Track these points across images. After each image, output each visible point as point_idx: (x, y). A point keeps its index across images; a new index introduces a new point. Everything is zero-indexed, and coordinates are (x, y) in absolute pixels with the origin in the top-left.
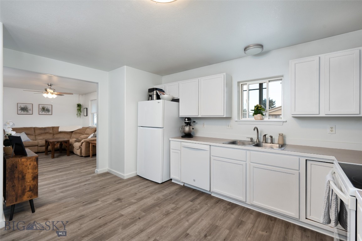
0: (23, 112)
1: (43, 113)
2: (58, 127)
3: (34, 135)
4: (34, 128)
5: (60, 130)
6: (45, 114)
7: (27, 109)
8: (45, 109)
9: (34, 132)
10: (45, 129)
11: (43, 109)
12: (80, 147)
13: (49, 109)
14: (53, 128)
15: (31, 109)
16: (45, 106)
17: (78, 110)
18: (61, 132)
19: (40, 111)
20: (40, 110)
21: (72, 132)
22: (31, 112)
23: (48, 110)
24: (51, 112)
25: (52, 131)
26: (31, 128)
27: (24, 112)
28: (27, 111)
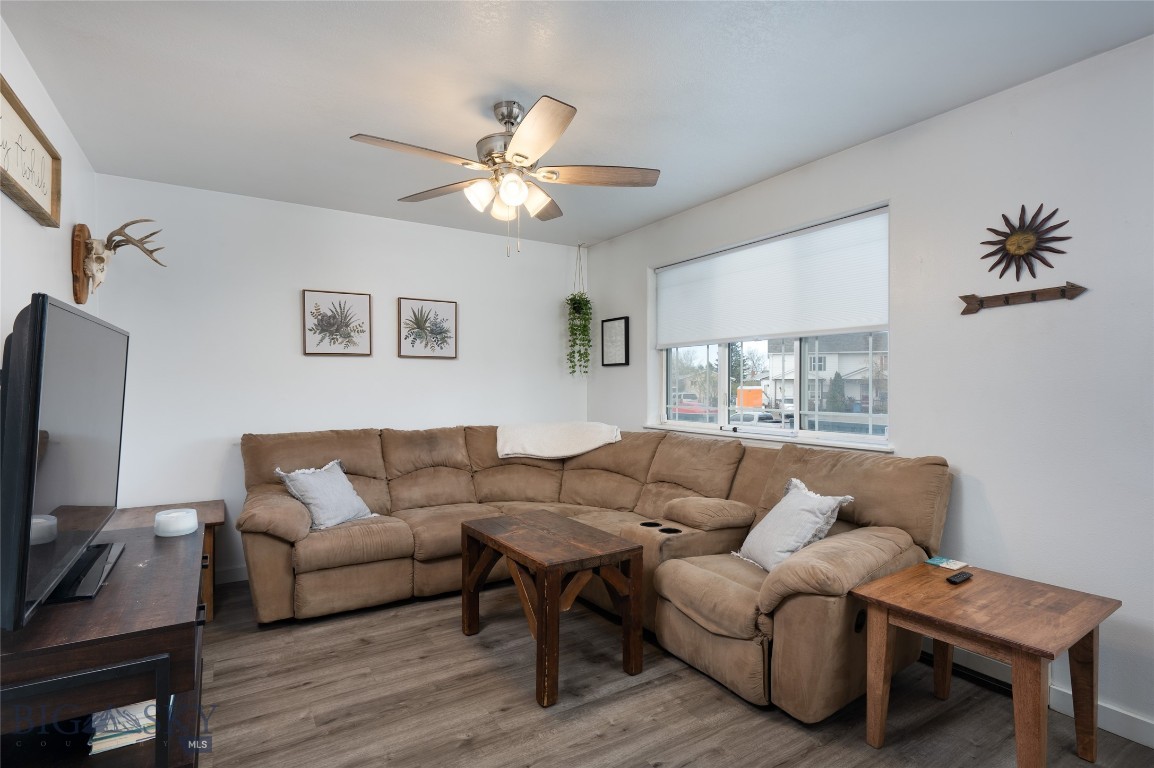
0: (327, 340)
1: (420, 347)
2: (491, 433)
3: (382, 474)
4: (382, 434)
5: (505, 448)
6: (428, 352)
7: (347, 326)
8: (427, 324)
9: (381, 461)
10: (429, 439)
11: (419, 323)
12: (757, 627)
13: (446, 325)
14: (468, 433)
15: (366, 327)
16: (427, 306)
17: (573, 330)
18: (510, 462)
19: (403, 337)
20: (404, 333)
21: (563, 461)
22: (361, 343)
23: (439, 334)
24: (452, 342)
25: (464, 451)
26: (365, 434)
27: (333, 340)
28: (348, 336)
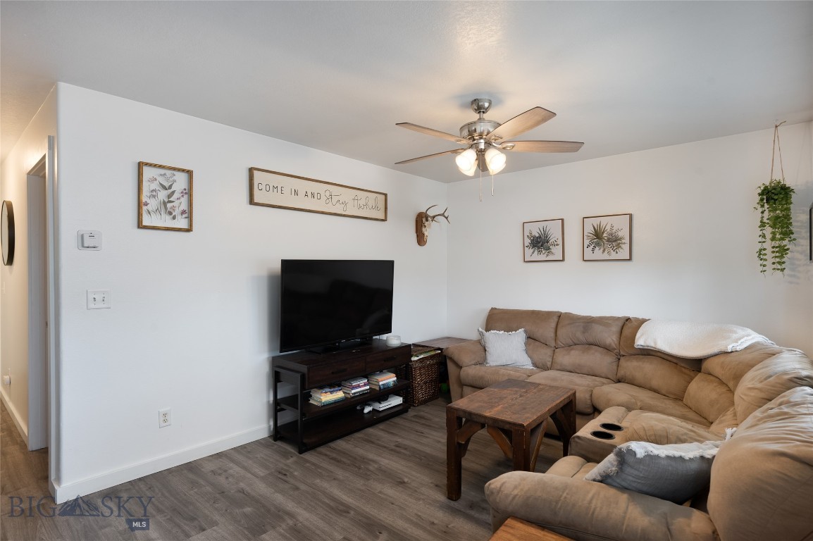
0: (536, 252)
1: (598, 253)
2: (638, 325)
4: (558, 315)
5: (640, 340)
6: (606, 256)
7: (548, 242)
8: (605, 235)
9: (553, 335)
11: (598, 234)
13: (620, 234)
14: (626, 323)
15: (560, 242)
16: (604, 221)
19: (586, 246)
20: (587, 242)
22: (557, 252)
23: (615, 241)
24: (626, 247)
25: (616, 337)
27: (540, 252)
28: (548, 249)
